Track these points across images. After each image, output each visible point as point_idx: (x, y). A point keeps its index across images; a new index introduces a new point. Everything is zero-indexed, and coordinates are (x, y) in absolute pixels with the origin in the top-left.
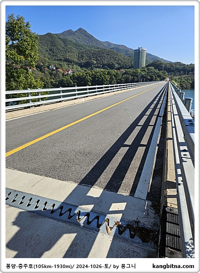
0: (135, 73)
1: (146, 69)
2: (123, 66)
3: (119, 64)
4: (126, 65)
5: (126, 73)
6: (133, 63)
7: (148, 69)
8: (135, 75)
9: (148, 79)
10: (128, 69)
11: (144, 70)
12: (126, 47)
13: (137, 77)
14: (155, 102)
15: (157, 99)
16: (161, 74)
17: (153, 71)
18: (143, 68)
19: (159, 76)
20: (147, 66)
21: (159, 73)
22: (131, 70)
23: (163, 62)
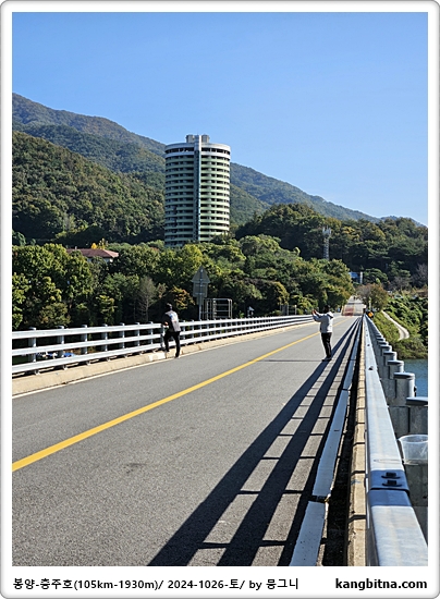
0: (177, 267)
1: (235, 247)
2: (107, 225)
3: (82, 214)
4: (121, 223)
5: (120, 265)
6: (160, 212)
7: (248, 249)
8: (174, 276)
9: (251, 301)
10: (133, 241)
11: (226, 253)
12: (121, 131)
13: (188, 286)
14: (292, 427)
15: (301, 412)
16: (321, 276)
17: (274, 259)
18: (217, 241)
19: (310, 287)
20: (240, 233)
21: (305, 270)
22: (153, 251)
23: (321, 213)
